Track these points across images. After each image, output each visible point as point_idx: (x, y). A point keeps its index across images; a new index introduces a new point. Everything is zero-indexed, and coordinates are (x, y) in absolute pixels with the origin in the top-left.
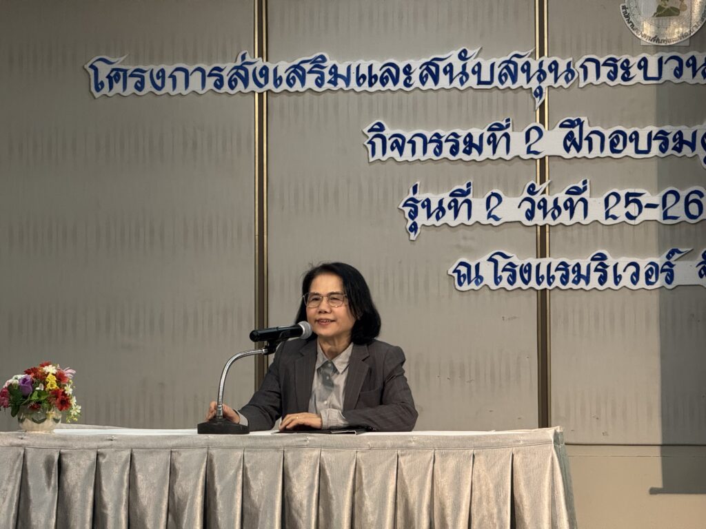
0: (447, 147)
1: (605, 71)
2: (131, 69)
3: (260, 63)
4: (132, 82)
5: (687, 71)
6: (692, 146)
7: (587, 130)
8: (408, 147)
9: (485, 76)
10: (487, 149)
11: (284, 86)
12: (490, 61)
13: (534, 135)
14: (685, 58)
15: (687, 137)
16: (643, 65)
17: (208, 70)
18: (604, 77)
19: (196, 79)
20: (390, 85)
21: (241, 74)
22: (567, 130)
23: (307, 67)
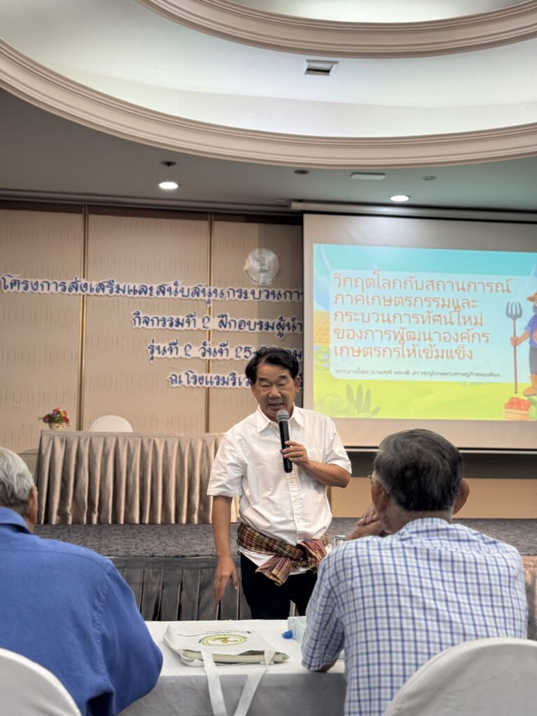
0: (168, 323)
1: (237, 294)
2: (22, 280)
3: (83, 281)
4: (22, 286)
5: (271, 297)
6: (273, 328)
7: (229, 319)
8: (150, 323)
9: (186, 293)
10: (186, 325)
11: (95, 292)
12: (188, 288)
13: (206, 320)
14: (270, 291)
15: (271, 324)
16: (253, 293)
17: (59, 283)
18: (236, 297)
19: (53, 287)
20: (143, 295)
21: (75, 286)
22: (220, 319)
23: (106, 284)
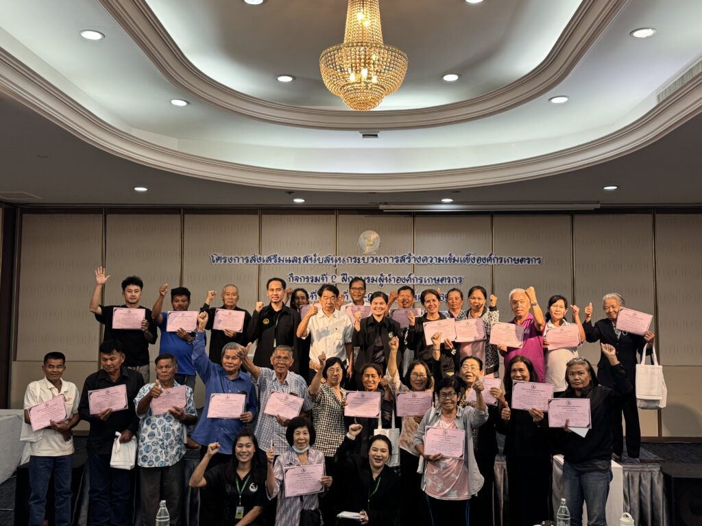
0: (310, 280)
1: (353, 260)
2: (223, 257)
3: (259, 256)
4: (223, 260)
5: (375, 261)
6: (376, 281)
7: (348, 276)
8: (299, 280)
9: (321, 261)
10: (321, 281)
11: (266, 262)
12: (323, 257)
13: (334, 277)
14: (374, 257)
15: (375, 279)
16: (363, 259)
17: (244, 257)
18: (353, 262)
19: (241, 260)
20: (295, 263)
21: (254, 259)
22: (342, 276)
23: (272, 257)
